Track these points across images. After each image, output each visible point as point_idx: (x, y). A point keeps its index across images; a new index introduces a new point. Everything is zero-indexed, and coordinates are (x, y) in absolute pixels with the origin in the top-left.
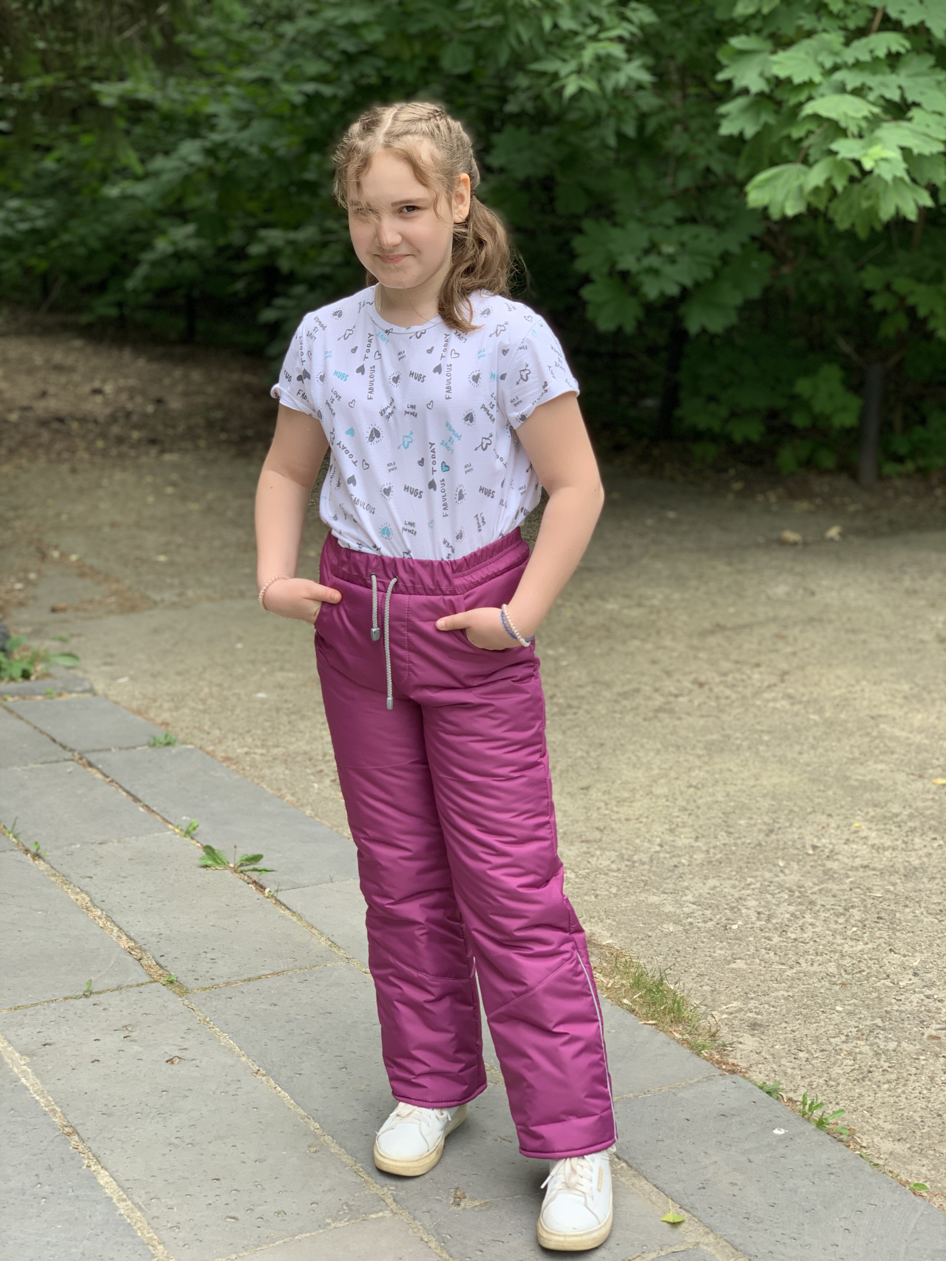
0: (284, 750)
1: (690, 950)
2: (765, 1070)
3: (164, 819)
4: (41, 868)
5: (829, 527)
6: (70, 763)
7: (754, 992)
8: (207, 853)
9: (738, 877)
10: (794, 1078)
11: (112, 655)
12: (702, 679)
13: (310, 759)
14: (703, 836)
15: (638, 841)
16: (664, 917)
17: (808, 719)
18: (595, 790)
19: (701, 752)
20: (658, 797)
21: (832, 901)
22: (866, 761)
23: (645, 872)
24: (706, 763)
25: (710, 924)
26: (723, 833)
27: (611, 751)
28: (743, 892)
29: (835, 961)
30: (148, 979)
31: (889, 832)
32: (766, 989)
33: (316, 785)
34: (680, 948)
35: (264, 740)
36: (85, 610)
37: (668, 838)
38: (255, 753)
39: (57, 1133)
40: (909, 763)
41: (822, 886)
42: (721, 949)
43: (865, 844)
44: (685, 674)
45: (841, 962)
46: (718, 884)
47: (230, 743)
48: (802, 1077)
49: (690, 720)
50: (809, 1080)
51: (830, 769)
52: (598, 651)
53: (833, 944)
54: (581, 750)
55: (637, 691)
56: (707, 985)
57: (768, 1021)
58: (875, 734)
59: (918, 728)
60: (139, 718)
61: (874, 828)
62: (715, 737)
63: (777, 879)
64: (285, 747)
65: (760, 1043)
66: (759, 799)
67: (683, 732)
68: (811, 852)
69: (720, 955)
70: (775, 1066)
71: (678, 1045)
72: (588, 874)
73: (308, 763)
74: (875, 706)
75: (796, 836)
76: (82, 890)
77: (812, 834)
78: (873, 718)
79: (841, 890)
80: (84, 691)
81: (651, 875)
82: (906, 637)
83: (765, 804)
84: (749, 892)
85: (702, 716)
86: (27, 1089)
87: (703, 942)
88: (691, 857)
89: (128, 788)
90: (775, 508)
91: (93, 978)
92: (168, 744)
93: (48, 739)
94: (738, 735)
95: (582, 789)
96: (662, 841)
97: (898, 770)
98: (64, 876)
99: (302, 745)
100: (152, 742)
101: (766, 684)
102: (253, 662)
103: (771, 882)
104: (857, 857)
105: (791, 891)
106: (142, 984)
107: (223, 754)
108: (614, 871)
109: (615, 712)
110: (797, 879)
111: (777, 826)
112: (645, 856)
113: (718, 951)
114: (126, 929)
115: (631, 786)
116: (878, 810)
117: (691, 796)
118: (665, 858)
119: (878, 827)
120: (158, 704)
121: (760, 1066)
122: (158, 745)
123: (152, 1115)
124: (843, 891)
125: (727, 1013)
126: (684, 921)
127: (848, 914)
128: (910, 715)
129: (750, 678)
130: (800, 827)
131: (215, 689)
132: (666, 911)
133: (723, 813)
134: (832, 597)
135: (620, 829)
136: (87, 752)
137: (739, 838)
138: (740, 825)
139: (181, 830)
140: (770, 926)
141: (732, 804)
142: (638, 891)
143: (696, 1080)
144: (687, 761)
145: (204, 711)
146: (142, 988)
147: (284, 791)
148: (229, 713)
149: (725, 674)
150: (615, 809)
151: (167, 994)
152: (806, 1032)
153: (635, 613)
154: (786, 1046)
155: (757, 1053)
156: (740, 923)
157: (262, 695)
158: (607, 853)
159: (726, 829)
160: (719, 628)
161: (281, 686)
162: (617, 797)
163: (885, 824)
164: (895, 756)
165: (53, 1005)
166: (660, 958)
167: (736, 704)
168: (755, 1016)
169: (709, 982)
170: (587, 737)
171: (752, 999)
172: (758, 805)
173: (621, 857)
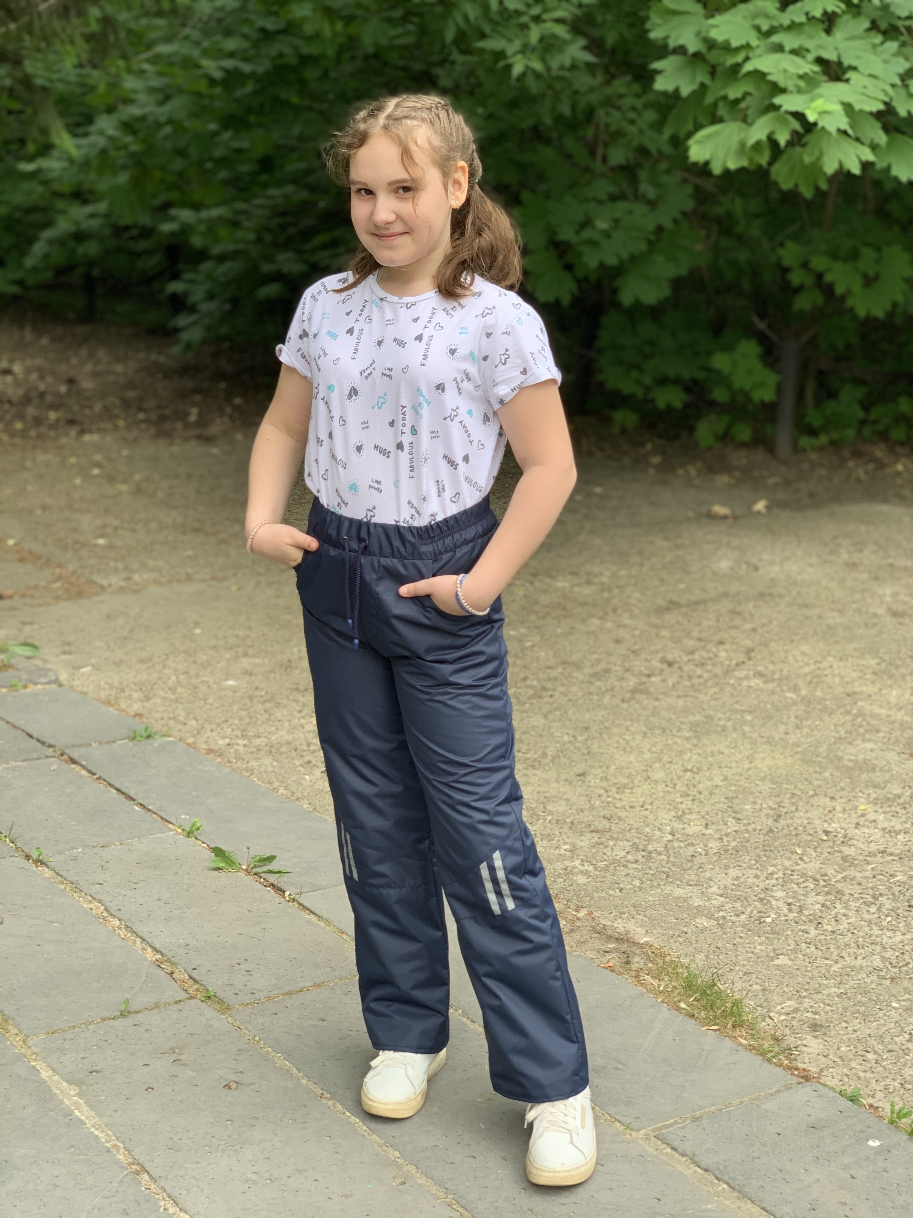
0: (266, 740)
1: (730, 946)
2: (837, 1074)
3: (162, 818)
4: (46, 875)
5: (755, 502)
6: (51, 759)
7: (806, 990)
8: (216, 855)
9: (758, 865)
10: (869, 1082)
11: (69, 644)
12: (670, 657)
13: (296, 750)
14: (713, 824)
15: (647, 830)
16: (695, 911)
17: (786, 698)
18: (591, 776)
19: (688, 734)
20: (656, 782)
21: (858, 889)
22: (854, 740)
23: (663, 863)
24: (696, 745)
25: (743, 917)
26: (731, 819)
27: (598, 735)
28: (767, 882)
29: (878, 954)
30: (184, 995)
31: (896, 814)
32: (817, 986)
33: (307, 777)
34: (719, 945)
35: (243, 731)
36: (32, 596)
37: (678, 826)
38: (237, 744)
39: (125, 1172)
40: (897, 742)
41: (845, 874)
42: (760, 944)
43: (876, 828)
44: (651, 653)
45: (884, 954)
46: (741, 875)
47: (208, 734)
48: (877, 1081)
49: (669, 700)
50: (883, 1083)
51: (821, 750)
52: (559, 631)
53: (871, 936)
54: (568, 734)
55: (608, 671)
56: (757, 983)
57: (827, 1021)
58: (855, 712)
59: (896, 705)
60: (111, 709)
61: (881, 810)
62: (697, 718)
63: (798, 867)
64: (266, 737)
65: (824, 1045)
66: (757, 782)
67: (664, 714)
68: (825, 838)
69: (761, 951)
70: (845, 1071)
71: (747, 1053)
72: (607, 866)
73: (294, 754)
74: (848, 683)
75: (805, 822)
76: (94, 899)
77: (820, 818)
78: (848, 695)
79: (865, 878)
80: (49, 683)
81: (670, 865)
82: (859, 611)
83: (766, 787)
84: (774, 882)
85: (679, 697)
86: (83, 1123)
87: (741, 937)
88: (706, 845)
89: (118, 785)
90: (697, 482)
91: (127, 996)
92: (149, 737)
93: (24, 734)
94: (720, 715)
95: (578, 775)
96: (672, 829)
97: (888, 749)
98: (72, 883)
99: (284, 735)
100: (132, 735)
101: (734, 662)
102: (214, 648)
103: (792, 871)
104: (871, 842)
105: (814, 880)
106: (180, 1001)
107: (205, 746)
108: (632, 863)
109: (590, 693)
110: (818, 866)
111: (784, 810)
112: (659, 845)
113: (759, 947)
114: (150, 941)
115: (627, 771)
116: (879, 791)
117: (688, 780)
118: (680, 847)
119: (884, 809)
120: (127, 694)
121: (831, 1070)
122: (138, 738)
123: (221, 1148)
124: (867, 878)
125: (784, 1014)
126: (717, 916)
127: (878, 903)
128: (884, 692)
129: (716, 656)
130: (807, 811)
131: (182, 677)
132: (696, 904)
133: (726, 798)
134: (775, 571)
135: (627, 817)
136: (67, 748)
137: (749, 824)
138: (746, 810)
139: (183, 830)
140: (803, 918)
141: (733, 788)
142: (662, 883)
143: (775, 1089)
144: (675, 743)
145: (177, 701)
146: (180, 1006)
147: (276, 784)
148: (202, 702)
149: (692, 653)
150: (618, 796)
151: (208, 1012)
152: (868, 1031)
153: (587, 590)
154: (852, 1048)
155: (825, 1056)
156: (773, 916)
157: (231, 683)
158: (620, 843)
159: (733, 815)
160: (673, 605)
161: (248, 673)
162: (616, 784)
163: (890, 806)
164: (881, 734)
165: (91, 1027)
166: (702, 956)
167: (709, 684)
168: (813, 1016)
169: (757, 981)
170: (570, 720)
171: (805, 997)
172: (758, 789)
173: (635, 847)
